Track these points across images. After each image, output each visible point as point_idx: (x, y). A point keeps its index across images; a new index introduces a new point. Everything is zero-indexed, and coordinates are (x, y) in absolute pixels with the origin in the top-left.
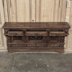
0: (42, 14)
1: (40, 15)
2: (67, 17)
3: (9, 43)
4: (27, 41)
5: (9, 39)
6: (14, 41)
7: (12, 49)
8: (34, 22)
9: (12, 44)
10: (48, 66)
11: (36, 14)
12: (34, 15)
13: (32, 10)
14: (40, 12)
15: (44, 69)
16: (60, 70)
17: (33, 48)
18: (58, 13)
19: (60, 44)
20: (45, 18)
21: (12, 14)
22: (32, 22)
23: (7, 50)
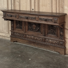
3: (12, 30)
4: (27, 31)
5: (12, 26)
22: (32, 10)
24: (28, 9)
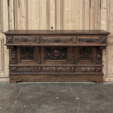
0: (65, 19)
1: (62, 18)
2: (103, 23)
3: (13, 64)
4: (43, 61)
5: (13, 57)
6: (22, 61)
7: (17, 75)
8: (54, 29)
9: (17, 67)
10: (77, 98)
11: (56, 17)
12: (54, 19)
13: (50, 12)
14: (63, 14)
15: (71, 103)
16: (100, 104)
17: (51, 73)
18: (89, 16)
19: (95, 67)
20: (70, 24)
21: (20, 17)
22: (51, 29)
23: (9, 79)
24: (43, 27)
